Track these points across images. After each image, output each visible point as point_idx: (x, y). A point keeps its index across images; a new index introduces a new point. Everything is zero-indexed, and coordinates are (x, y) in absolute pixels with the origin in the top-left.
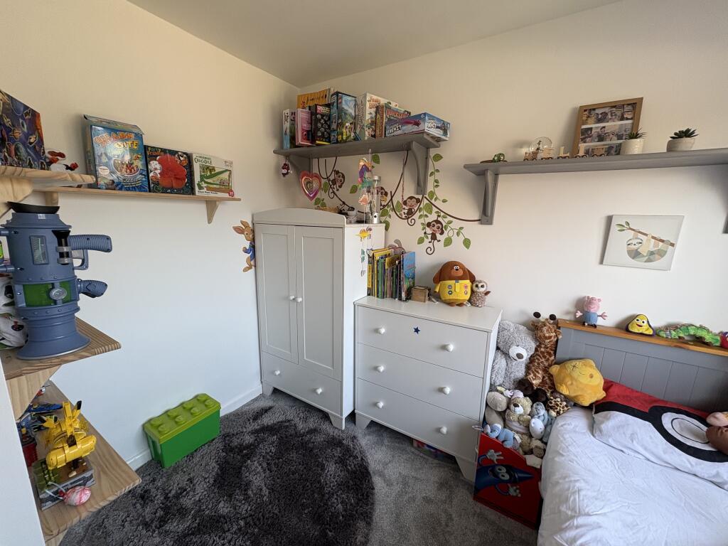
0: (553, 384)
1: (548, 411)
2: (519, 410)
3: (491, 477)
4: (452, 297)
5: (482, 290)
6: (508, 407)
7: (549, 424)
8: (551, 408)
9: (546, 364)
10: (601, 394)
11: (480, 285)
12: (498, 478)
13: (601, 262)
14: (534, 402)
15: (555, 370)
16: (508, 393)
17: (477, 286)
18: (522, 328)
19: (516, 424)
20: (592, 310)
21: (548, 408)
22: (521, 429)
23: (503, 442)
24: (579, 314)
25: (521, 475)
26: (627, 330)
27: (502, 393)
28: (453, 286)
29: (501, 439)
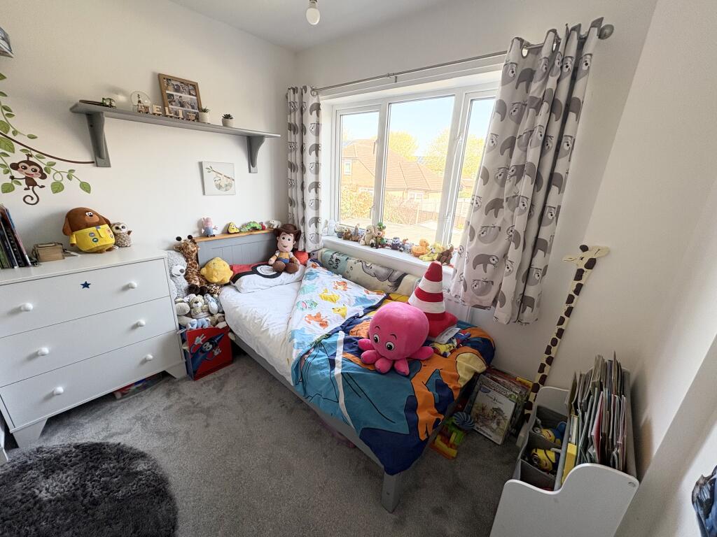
0: (206, 280)
1: (212, 296)
2: (200, 304)
3: (201, 355)
4: (98, 244)
5: (124, 231)
6: (191, 308)
7: (218, 302)
8: (213, 293)
9: (196, 271)
10: (232, 273)
11: (120, 227)
12: (206, 352)
13: (204, 194)
14: (203, 296)
15: (204, 271)
16: (186, 299)
17: (117, 228)
18: (172, 252)
19: (202, 314)
20: (210, 226)
21: (212, 295)
22: (206, 314)
23: (202, 327)
24: (203, 231)
25: (217, 339)
26: (228, 233)
27: (182, 302)
28: (96, 232)
29: (200, 327)
